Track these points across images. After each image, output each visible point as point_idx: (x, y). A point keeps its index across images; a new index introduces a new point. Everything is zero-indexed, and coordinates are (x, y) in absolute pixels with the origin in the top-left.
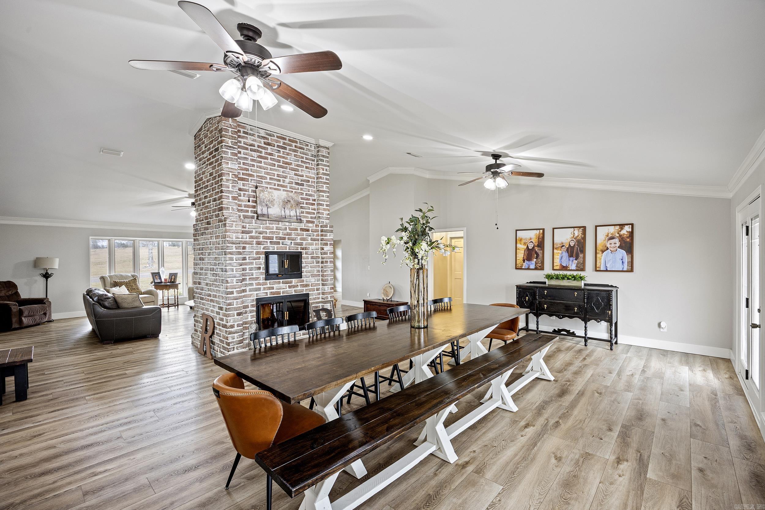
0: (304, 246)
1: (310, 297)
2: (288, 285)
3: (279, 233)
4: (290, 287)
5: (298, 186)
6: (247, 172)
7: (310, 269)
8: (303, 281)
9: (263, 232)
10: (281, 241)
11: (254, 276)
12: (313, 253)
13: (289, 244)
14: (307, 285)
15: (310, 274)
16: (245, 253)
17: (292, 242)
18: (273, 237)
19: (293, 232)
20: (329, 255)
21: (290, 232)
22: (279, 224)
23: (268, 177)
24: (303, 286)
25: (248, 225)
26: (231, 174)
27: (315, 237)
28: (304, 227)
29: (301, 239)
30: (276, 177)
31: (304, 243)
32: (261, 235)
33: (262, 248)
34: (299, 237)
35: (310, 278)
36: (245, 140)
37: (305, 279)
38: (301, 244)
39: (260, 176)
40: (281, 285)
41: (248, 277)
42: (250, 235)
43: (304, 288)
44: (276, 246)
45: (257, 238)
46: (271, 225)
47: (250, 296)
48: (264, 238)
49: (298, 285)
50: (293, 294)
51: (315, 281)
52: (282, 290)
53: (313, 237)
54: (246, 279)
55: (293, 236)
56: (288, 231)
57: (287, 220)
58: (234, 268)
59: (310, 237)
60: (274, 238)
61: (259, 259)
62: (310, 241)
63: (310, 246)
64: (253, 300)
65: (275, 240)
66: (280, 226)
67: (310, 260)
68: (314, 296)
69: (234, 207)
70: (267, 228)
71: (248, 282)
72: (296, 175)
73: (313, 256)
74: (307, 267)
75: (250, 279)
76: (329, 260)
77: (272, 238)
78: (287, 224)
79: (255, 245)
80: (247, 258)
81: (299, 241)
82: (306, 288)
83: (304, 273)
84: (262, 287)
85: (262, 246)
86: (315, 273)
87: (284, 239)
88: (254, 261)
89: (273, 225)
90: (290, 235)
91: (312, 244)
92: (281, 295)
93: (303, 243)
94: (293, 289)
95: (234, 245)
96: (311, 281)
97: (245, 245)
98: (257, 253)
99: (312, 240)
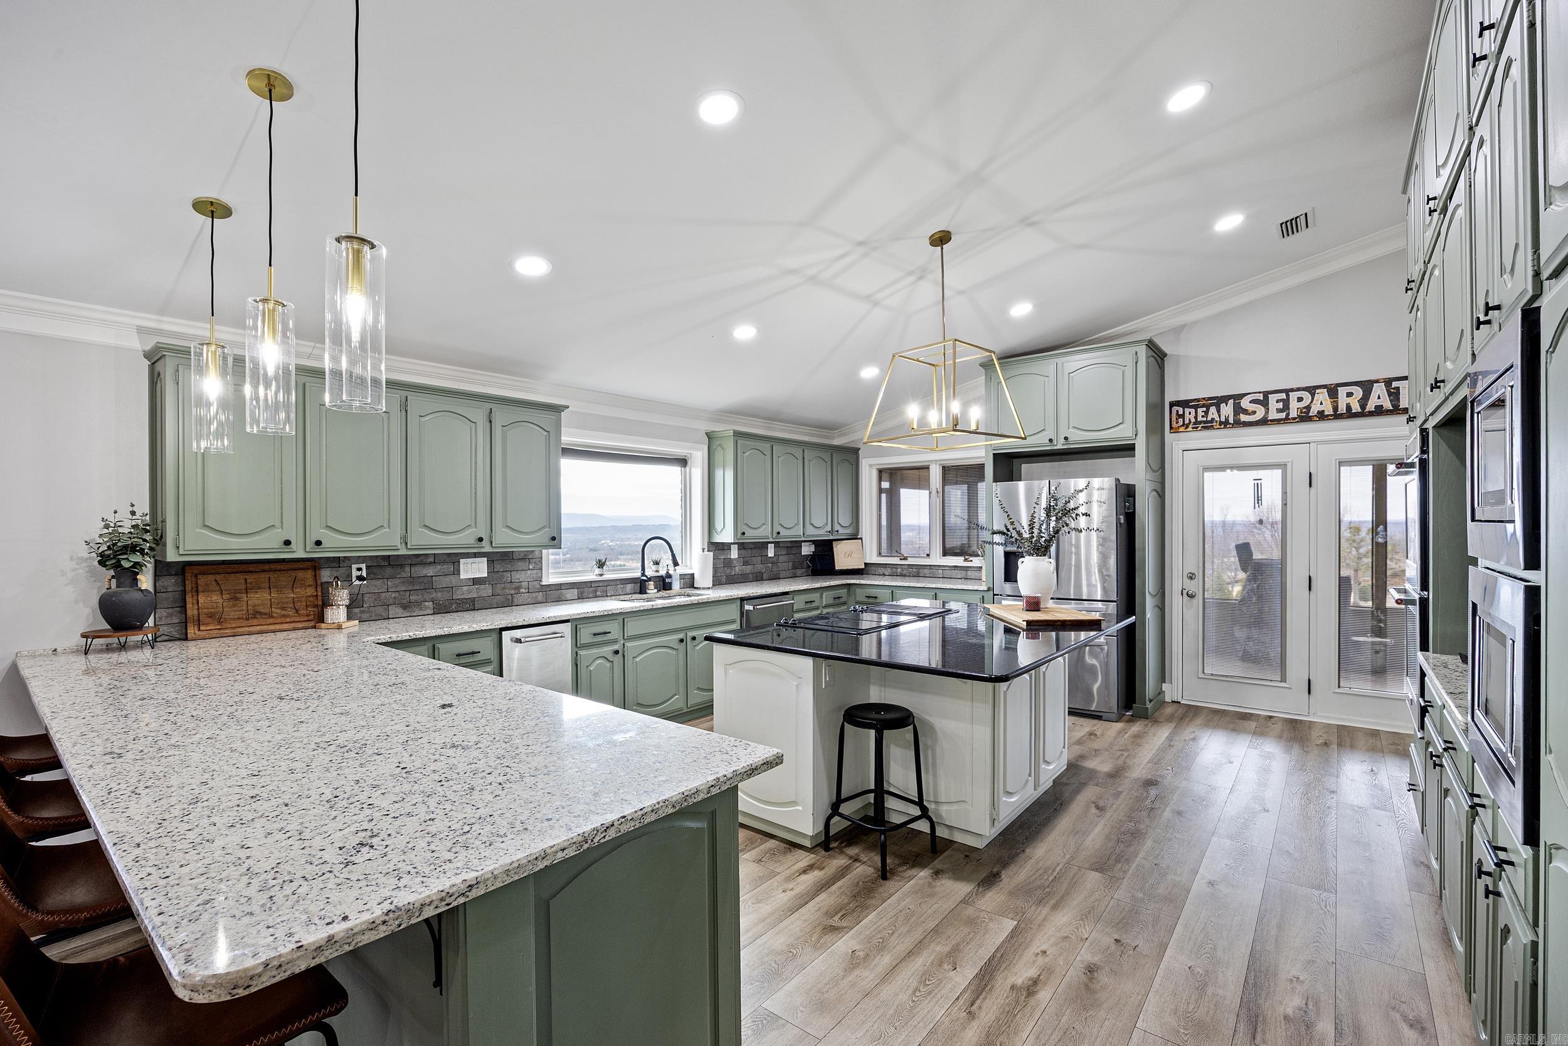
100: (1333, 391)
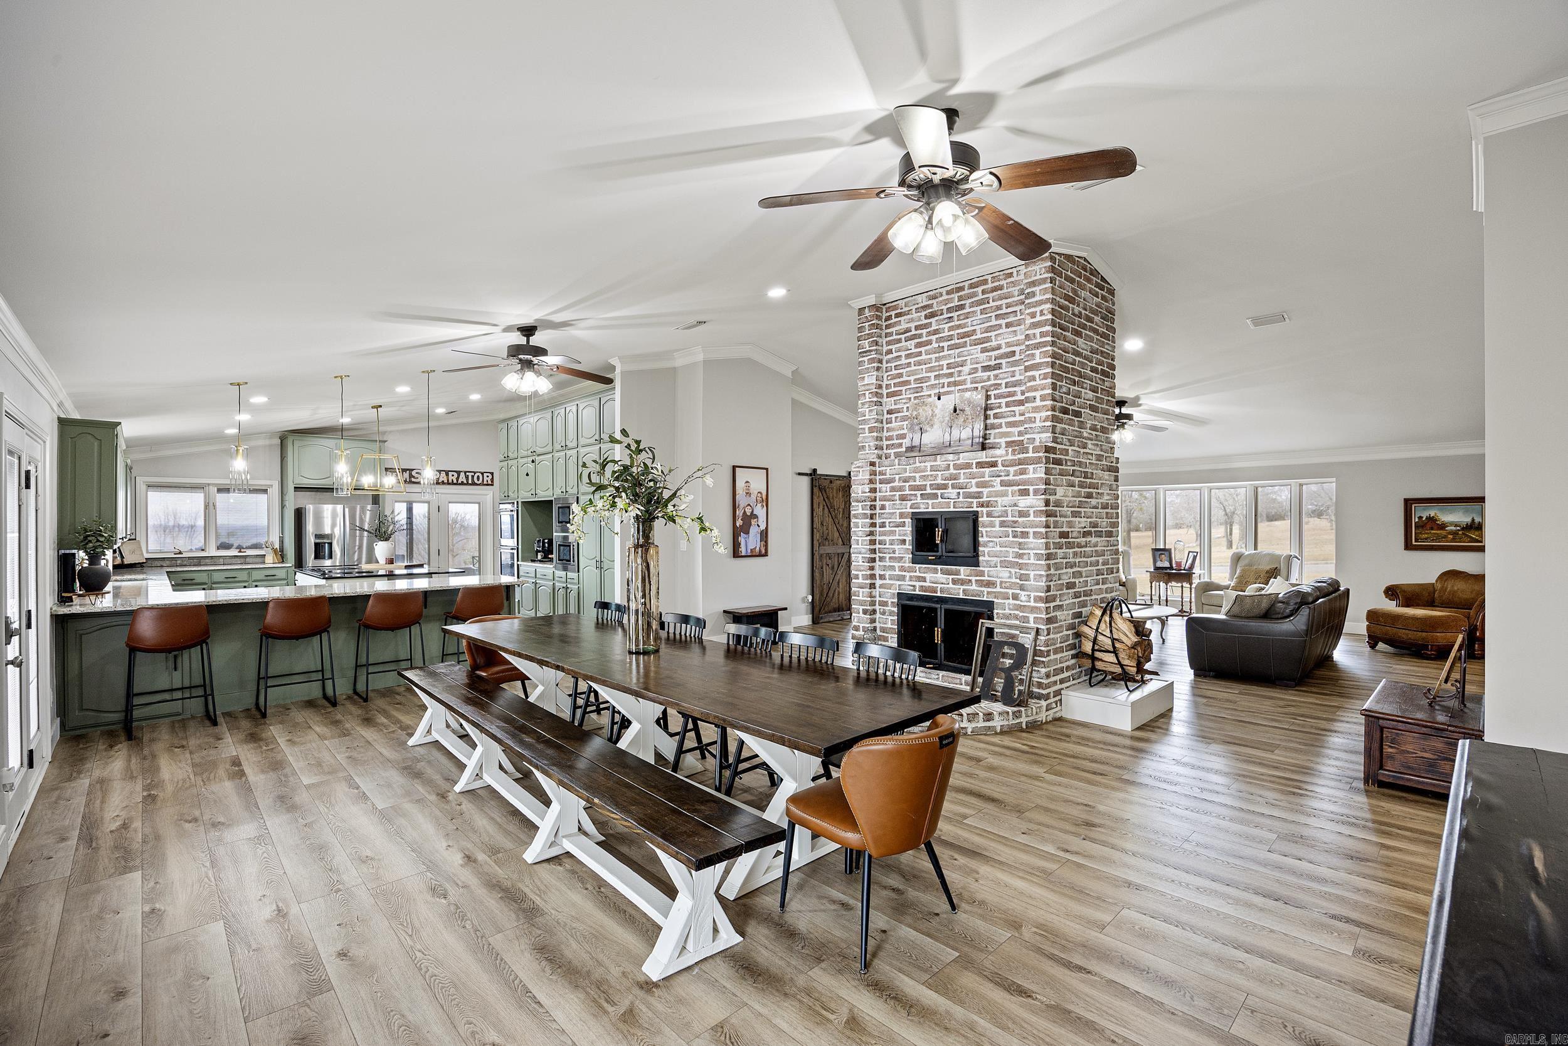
0: (985, 499)
1: (995, 611)
2: (951, 577)
3: (936, 477)
4: (954, 582)
5: (988, 373)
6: (901, 380)
7: (998, 548)
8: (982, 574)
9: (910, 477)
10: (939, 492)
11: (897, 555)
12: (1005, 514)
13: (954, 496)
14: (989, 584)
15: (999, 560)
16: (884, 516)
17: (959, 493)
18: (926, 485)
19: (962, 471)
20: (1032, 518)
21: (955, 472)
22: (935, 460)
23: (932, 375)
24: (980, 583)
25: (888, 468)
26: (867, 392)
27: (1011, 478)
28: (984, 460)
29: (978, 485)
30: (945, 371)
31: (985, 494)
32: (907, 484)
33: (908, 506)
34: (974, 481)
35: (999, 568)
36: (897, 328)
37: (986, 570)
38: (978, 495)
39: (918, 379)
40: (939, 575)
41: (888, 556)
42: (892, 484)
43: (985, 590)
44: (930, 502)
45: (901, 489)
46: (922, 464)
47: (890, 587)
48: (912, 488)
49: (970, 581)
50: (961, 597)
51: (1010, 577)
52: (940, 586)
53: (1006, 478)
54: (885, 558)
55: (961, 481)
56: (952, 471)
57: (950, 450)
58: (860, 539)
59: (998, 479)
60: (928, 487)
61: (904, 526)
62: (999, 488)
63: (999, 500)
64: (894, 594)
65: (929, 491)
66: (938, 463)
67: (997, 528)
68: (1007, 611)
69: (871, 444)
70: (916, 470)
71: (888, 564)
72: (984, 351)
73: (1004, 521)
74: (991, 544)
75: (890, 558)
76: (1031, 530)
77: (923, 487)
78: (951, 457)
79: (898, 502)
80: (887, 524)
81: (974, 489)
82: (989, 590)
83: (984, 555)
84: (908, 574)
85: (909, 503)
86: (1011, 559)
87: (945, 487)
88: (897, 529)
89: (926, 464)
90: (955, 479)
91: (1005, 494)
92: (939, 594)
93: (982, 492)
94: (962, 587)
95: (860, 504)
96: (1001, 575)
97: (884, 503)
98: (902, 515)
99: (1003, 484)
100: (447, 473)
